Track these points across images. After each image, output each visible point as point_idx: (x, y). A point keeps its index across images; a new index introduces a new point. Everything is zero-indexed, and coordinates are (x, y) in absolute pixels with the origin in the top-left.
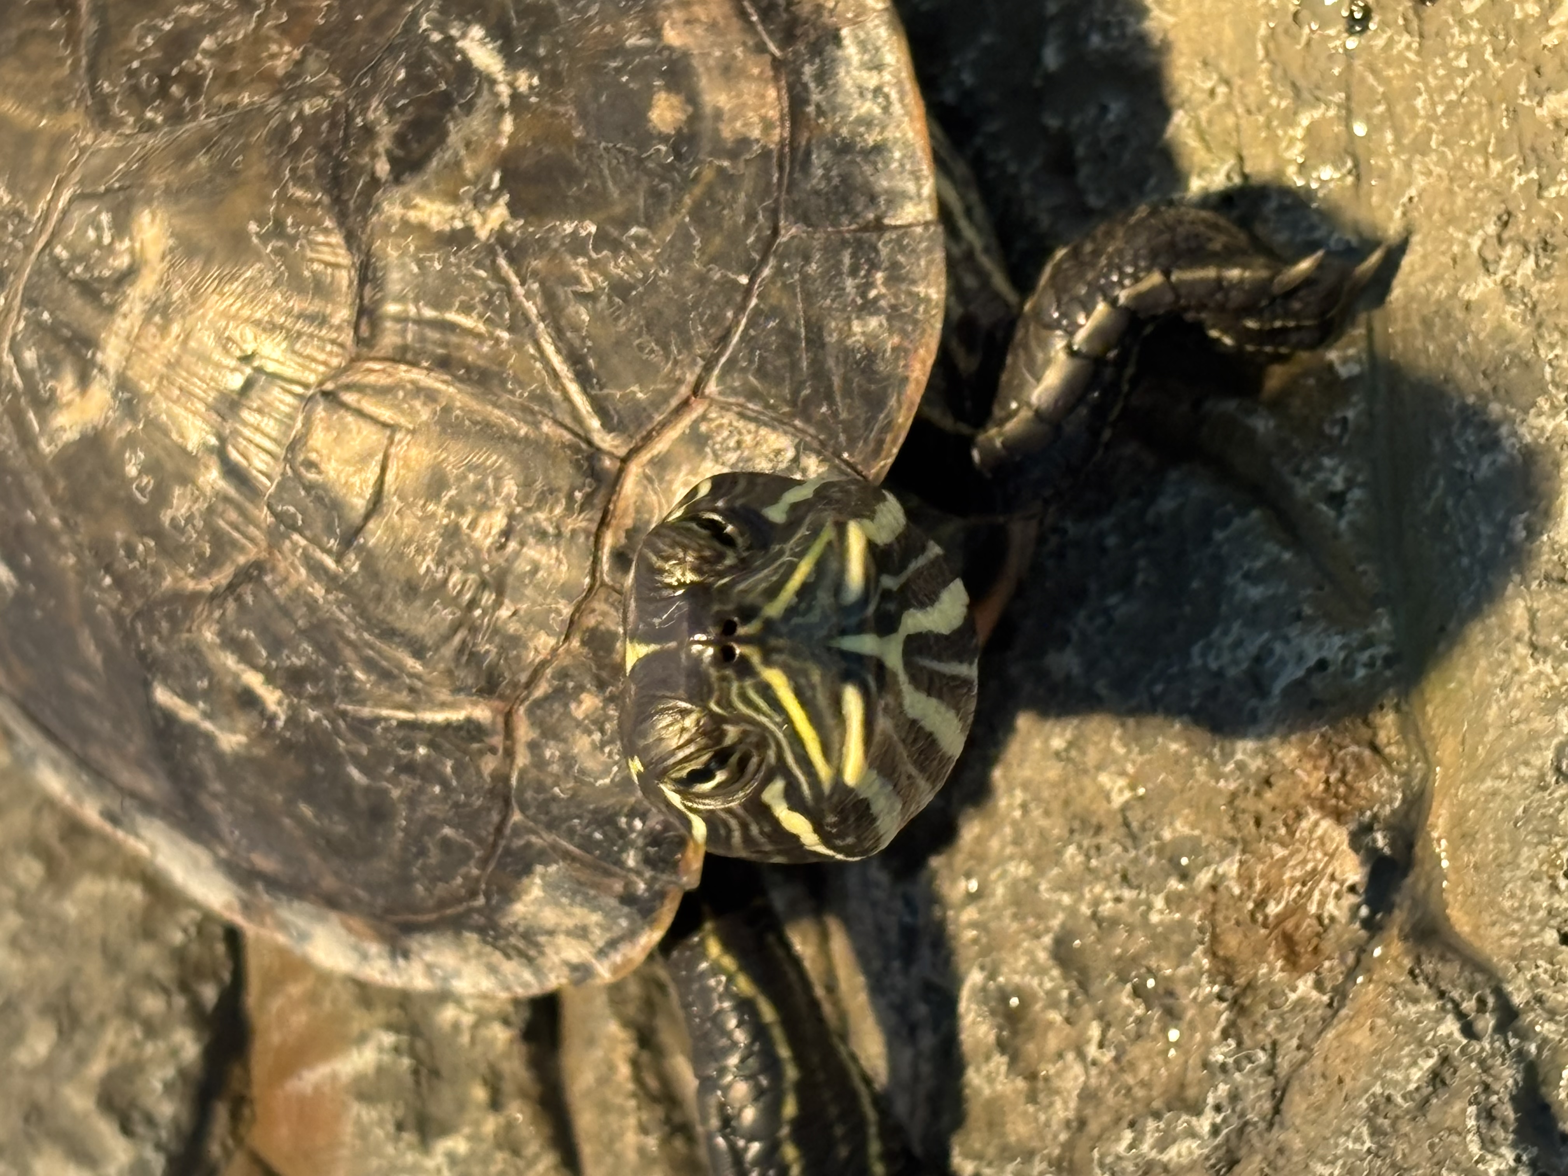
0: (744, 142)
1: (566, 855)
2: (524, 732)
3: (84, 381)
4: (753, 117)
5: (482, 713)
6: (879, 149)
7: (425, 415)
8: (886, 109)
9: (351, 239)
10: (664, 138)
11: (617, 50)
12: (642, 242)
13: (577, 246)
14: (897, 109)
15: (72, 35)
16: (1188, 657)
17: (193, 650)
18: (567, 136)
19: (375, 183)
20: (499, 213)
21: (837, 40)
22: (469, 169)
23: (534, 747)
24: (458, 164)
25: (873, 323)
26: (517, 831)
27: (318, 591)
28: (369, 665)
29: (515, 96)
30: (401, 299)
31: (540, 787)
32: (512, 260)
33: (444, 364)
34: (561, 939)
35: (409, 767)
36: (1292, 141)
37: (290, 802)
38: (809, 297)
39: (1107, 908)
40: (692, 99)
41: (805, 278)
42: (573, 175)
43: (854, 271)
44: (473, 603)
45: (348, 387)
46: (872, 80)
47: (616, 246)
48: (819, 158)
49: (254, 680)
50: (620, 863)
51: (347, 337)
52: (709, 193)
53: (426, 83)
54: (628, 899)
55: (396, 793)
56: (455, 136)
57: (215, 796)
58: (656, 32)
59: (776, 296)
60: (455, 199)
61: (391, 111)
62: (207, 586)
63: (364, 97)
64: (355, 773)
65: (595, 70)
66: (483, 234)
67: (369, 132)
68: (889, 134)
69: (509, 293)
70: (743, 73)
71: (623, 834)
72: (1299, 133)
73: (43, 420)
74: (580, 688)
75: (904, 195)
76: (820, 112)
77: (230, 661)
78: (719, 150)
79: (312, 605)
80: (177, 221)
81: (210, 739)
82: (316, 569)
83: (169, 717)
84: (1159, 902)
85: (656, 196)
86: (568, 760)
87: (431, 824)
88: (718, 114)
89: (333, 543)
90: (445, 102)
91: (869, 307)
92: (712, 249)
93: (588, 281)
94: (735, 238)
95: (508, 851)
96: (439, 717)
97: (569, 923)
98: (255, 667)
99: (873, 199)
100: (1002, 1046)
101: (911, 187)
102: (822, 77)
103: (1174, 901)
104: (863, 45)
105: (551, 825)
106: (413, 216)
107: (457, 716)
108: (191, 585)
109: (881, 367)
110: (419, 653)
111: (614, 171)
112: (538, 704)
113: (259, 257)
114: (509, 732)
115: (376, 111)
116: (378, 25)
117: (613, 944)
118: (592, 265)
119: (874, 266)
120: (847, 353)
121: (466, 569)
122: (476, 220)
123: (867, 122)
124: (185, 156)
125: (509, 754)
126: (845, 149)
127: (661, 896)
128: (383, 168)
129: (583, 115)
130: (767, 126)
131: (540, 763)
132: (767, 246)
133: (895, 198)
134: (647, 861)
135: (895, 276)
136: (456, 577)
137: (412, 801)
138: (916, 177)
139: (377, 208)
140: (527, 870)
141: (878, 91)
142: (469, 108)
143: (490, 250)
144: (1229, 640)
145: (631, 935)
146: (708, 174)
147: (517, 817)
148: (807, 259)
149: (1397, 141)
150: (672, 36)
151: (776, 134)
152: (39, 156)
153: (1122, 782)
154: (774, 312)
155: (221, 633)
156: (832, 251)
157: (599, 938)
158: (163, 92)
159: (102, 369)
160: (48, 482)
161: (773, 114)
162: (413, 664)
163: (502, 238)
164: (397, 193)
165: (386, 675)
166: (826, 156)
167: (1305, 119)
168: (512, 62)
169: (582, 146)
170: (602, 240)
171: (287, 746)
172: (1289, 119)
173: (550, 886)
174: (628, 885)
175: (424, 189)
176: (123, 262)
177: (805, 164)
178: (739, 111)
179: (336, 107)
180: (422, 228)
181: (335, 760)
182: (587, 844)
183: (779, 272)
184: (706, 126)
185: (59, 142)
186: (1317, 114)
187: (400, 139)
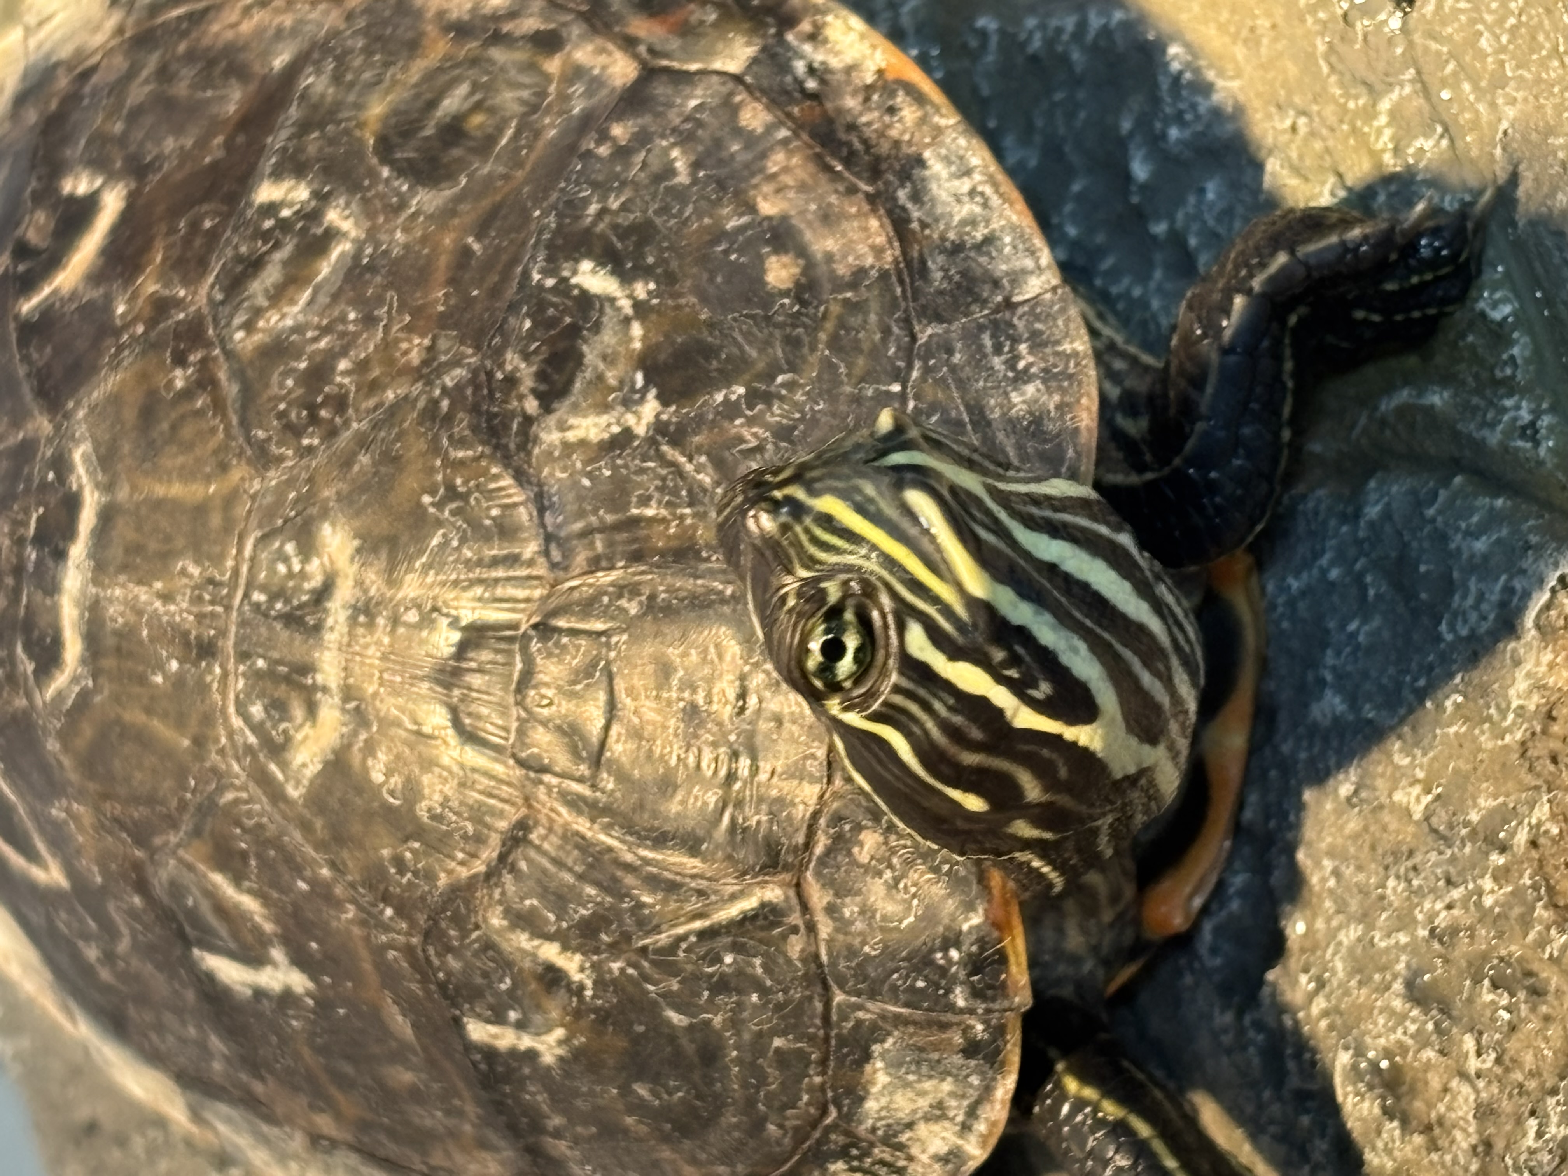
0: (861, 273)
1: (899, 1021)
2: (819, 897)
3: (312, 709)
4: (862, 249)
5: (773, 893)
6: (989, 240)
7: (633, 608)
8: (985, 205)
9: (521, 477)
10: (785, 293)
11: (719, 235)
12: (791, 386)
13: (731, 410)
14: (995, 201)
15: (218, 405)
16: (1439, 638)
17: (488, 946)
18: (694, 322)
19: (528, 420)
20: (650, 408)
21: (920, 162)
22: (611, 377)
23: (831, 910)
24: (600, 377)
25: (1030, 389)
26: (845, 1012)
27: (582, 825)
28: (653, 882)
29: (638, 305)
30: (581, 514)
31: (852, 952)
32: (675, 442)
33: (636, 557)
34: (922, 1129)
35: (721, 985)
36: (1379, 132)
37: (625, 1090)
38: (962, 385)
39: (1443, 920)
40: (802, 252)
41: (953, 369)
42: (710, 352)
43: (998, 349)
44: (731, 777)
45: (555, 613)
46: (965, 185)
47: (768, 398)
48: (935, 265)
49: (550, 952)
50: (951, 1007)
51: (541, 569)
52: (842, 324)
53: (552, 323)
54: (971, 1049)
55: (718, 1020)
56: (591, 354)
57: (557, 1134)
58: (752, 209)
59: (932, 393)
60: (605, 408)
61: (526, 356)
62: (479, 867)
63: (498, 354)
64: (675, 1017)
65: (704, 260)
66: (641, 430)
67: (511, 381)
68: (995, 225)
69: (679, 472)
70: (844, 216)
71: (943, 971)
72: (1383, 120)
73: (284, 766)
74: (858, 828)
75: (1025, 272)
76: (924, 225)
77: (523, 940)
78: (839, 285)
79: (583, 845)
80: (357, 523)
81: (532, 1055)
82: (574, 803)
83: (490, 1053)
84: (1487, 883)
85: (793, 343)
86: (866, 912)
87: (761, 1039)
88: (829, 257)
89: (584, 769)
90: (574, 331)
91: (1022, 377)
92: (858, 371)
93: (751, 435)
94: (876, 353)
95: (842, 1041)
96: (734, 911)
97: (923, 1103)
98: (549, 938)
99: (996, 284)
100: (1388, 1113)
101: (1029, 263)
102: (916, 197)
103: (1501, 875)
104: (947, 160)
105: (873, 995)
106: (572, 436)
107: (750, 903)
108: (464, 873)
109: (1051, 427)
110: (694, 850)
111: (747, 335)
112: (822, 862)
113: (439, 523)
114: (805, 907)
115: (512, 360)
116: (495, 292)
117: (972, 1112)
118: (751, 422)
119: (1015, 340)
120: (1012, 424)
121: (715, 745)
122: (630, 419)
123: (972, 222)
124: (347, 462)
125: (811, 928)
126: (957, 248)
127: (999, 1031)
128: (531, 405)
129: (704, 299)
130: (878, 251)
131: (842, 925)
132: (909, 353)
133: (1017, 277)
134: (976, 993)
135: (1038, 342)
136: (707, 756)
137: (735, 1023)
138: (1032, 252)
139: (536, 440)
140: (867, 1057)
141: (972, 193)
142: (597, 328)
143: (651, 441)
144: (1470, 601)
145: (987, 1091)
146: (835, 309)
147: (839, 997)
148: (950, 351)
149: (1476, 88)
150: (767, 207)
151: (888, 256)
152: (216, 520)
153: (1417, 790)
154: (933, 407)
155: (508, 913)
156: (972, 336)
157: (957, 1110)
158: (314, 419)
159: (325, 689)
160: (306, 827)
161: (880, 240)
162: (693, 864)
163: (659, 428)
164: (552, 420)
165: (672, 887)
166: (941, 259)
167: (1385, 105)
168: (625, 278)
169: (711, 325)
170: (752, 397)
171: (604, 1017)
172: (1370, 113)
173: (894, 1065)
174: (966, 1030)
175: (575, 409)
176: (316, 582)
177: (923, 272)
178: (849, 248)
179: (475, 372)
180: (583, 443)
181: (650, 1010)
182: (914, 998)
183: (927, 370)
184: (822, 270)
185: (230, 500)
186: (1395, 95)
187: (541, 376)
